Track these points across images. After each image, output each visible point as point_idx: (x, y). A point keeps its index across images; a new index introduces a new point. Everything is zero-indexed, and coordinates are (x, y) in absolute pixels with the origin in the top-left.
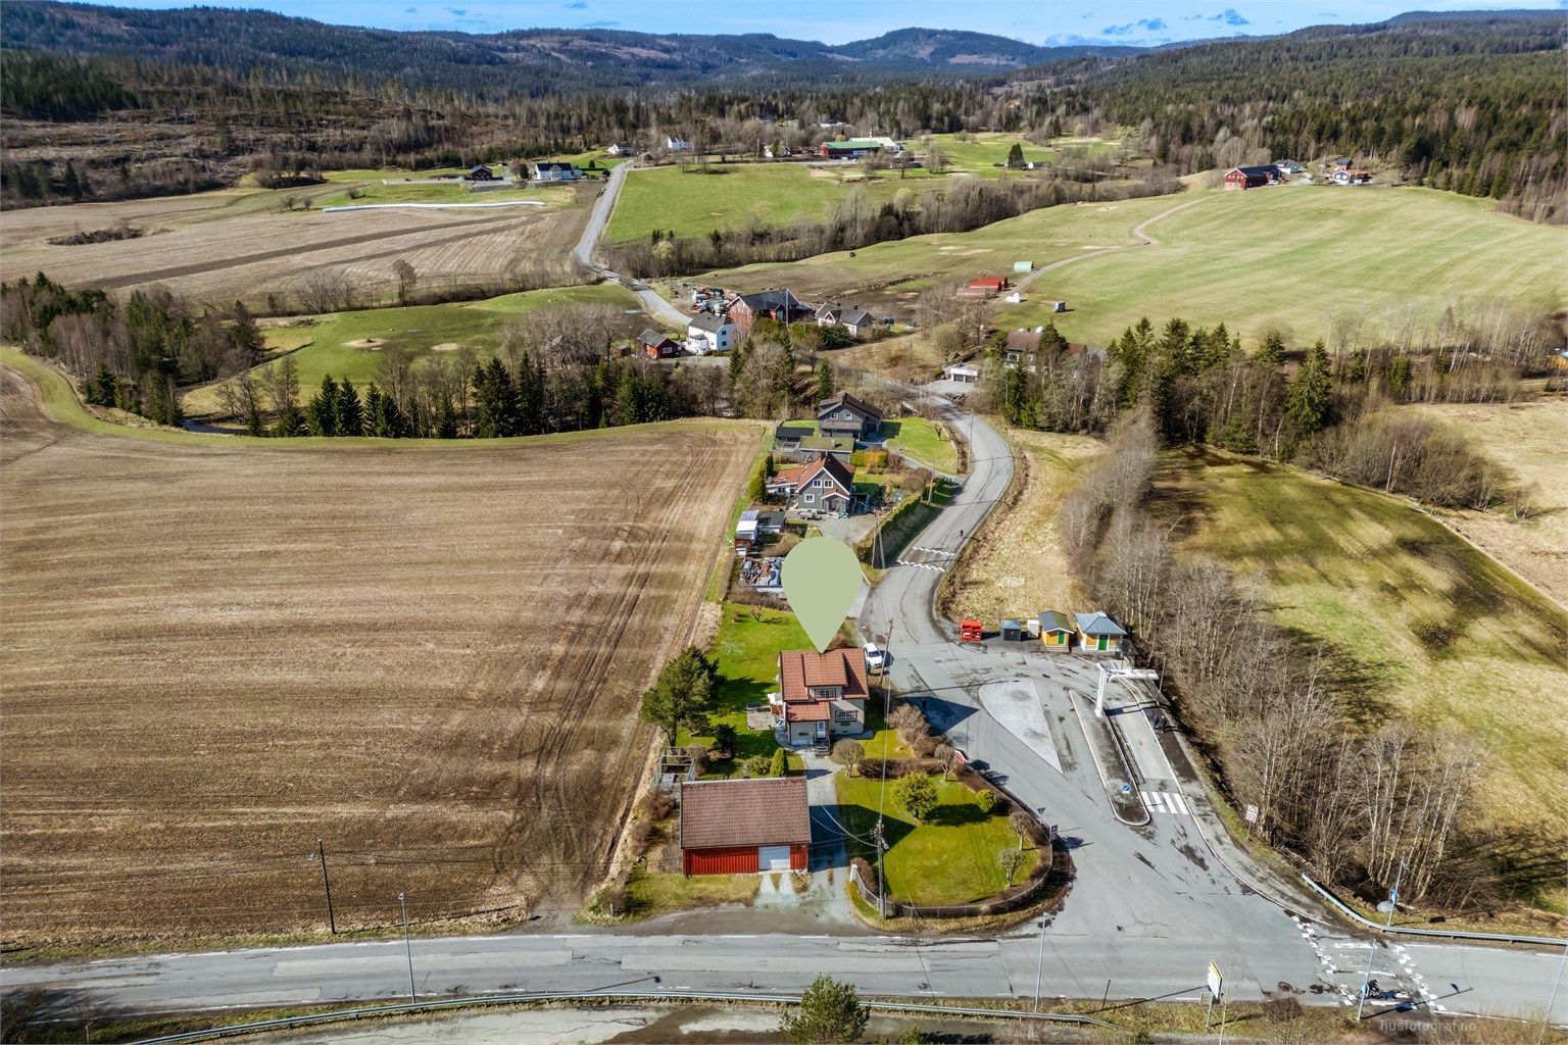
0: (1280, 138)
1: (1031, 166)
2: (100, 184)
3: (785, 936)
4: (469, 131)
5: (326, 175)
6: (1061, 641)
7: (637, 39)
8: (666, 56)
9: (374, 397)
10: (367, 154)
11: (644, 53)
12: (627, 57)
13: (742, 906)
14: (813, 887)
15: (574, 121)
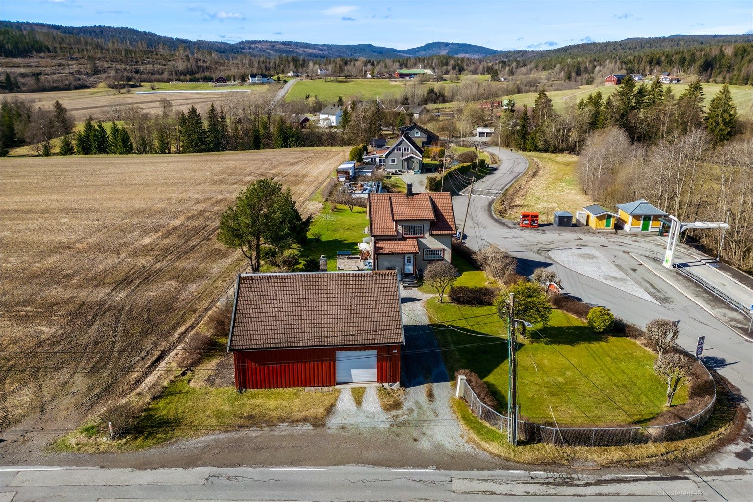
0: (630, 65)
1: (503, 80)
2: (24, 84)
3: (368, 469)
4: (219, 68)
5: (142, 84)
6: (608, 225)
7: (307, 45)
8: (321, 53)
9: (115, 130)
10: (165, 76)
11: (310, 51)
12: (302, 52)
13: (308, 427)
14: (408, 404)
15: (272, 65)
